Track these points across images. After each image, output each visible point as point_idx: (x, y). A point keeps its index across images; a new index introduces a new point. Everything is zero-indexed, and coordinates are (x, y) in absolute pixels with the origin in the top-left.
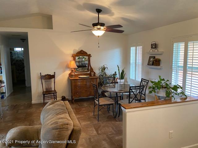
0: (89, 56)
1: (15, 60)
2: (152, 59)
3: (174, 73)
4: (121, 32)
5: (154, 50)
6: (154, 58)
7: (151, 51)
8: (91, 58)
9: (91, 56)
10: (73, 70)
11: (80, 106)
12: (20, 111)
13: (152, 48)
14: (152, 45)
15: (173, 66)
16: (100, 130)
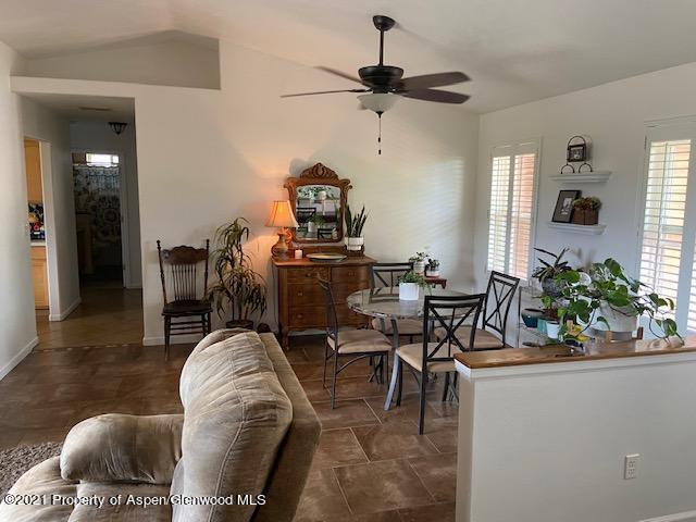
0: (345, 185)
1: (97, 198)
2: (568, 201)
3: (647, 249)
4: (459, 99)
5: (576, 165)
6: (577, 198)
7: (568, 170)
8: (351, 194)
9: (351, 187)
10: (284, 232)
11: (307, 360)
12: (102, 370)
13: (569, 160)
14: (569, 148)
15: (646, 227)
16: (377, 444)
